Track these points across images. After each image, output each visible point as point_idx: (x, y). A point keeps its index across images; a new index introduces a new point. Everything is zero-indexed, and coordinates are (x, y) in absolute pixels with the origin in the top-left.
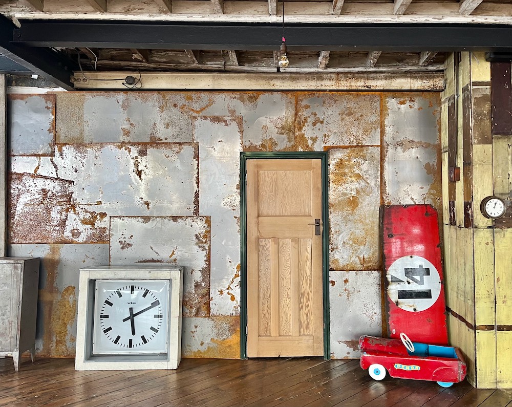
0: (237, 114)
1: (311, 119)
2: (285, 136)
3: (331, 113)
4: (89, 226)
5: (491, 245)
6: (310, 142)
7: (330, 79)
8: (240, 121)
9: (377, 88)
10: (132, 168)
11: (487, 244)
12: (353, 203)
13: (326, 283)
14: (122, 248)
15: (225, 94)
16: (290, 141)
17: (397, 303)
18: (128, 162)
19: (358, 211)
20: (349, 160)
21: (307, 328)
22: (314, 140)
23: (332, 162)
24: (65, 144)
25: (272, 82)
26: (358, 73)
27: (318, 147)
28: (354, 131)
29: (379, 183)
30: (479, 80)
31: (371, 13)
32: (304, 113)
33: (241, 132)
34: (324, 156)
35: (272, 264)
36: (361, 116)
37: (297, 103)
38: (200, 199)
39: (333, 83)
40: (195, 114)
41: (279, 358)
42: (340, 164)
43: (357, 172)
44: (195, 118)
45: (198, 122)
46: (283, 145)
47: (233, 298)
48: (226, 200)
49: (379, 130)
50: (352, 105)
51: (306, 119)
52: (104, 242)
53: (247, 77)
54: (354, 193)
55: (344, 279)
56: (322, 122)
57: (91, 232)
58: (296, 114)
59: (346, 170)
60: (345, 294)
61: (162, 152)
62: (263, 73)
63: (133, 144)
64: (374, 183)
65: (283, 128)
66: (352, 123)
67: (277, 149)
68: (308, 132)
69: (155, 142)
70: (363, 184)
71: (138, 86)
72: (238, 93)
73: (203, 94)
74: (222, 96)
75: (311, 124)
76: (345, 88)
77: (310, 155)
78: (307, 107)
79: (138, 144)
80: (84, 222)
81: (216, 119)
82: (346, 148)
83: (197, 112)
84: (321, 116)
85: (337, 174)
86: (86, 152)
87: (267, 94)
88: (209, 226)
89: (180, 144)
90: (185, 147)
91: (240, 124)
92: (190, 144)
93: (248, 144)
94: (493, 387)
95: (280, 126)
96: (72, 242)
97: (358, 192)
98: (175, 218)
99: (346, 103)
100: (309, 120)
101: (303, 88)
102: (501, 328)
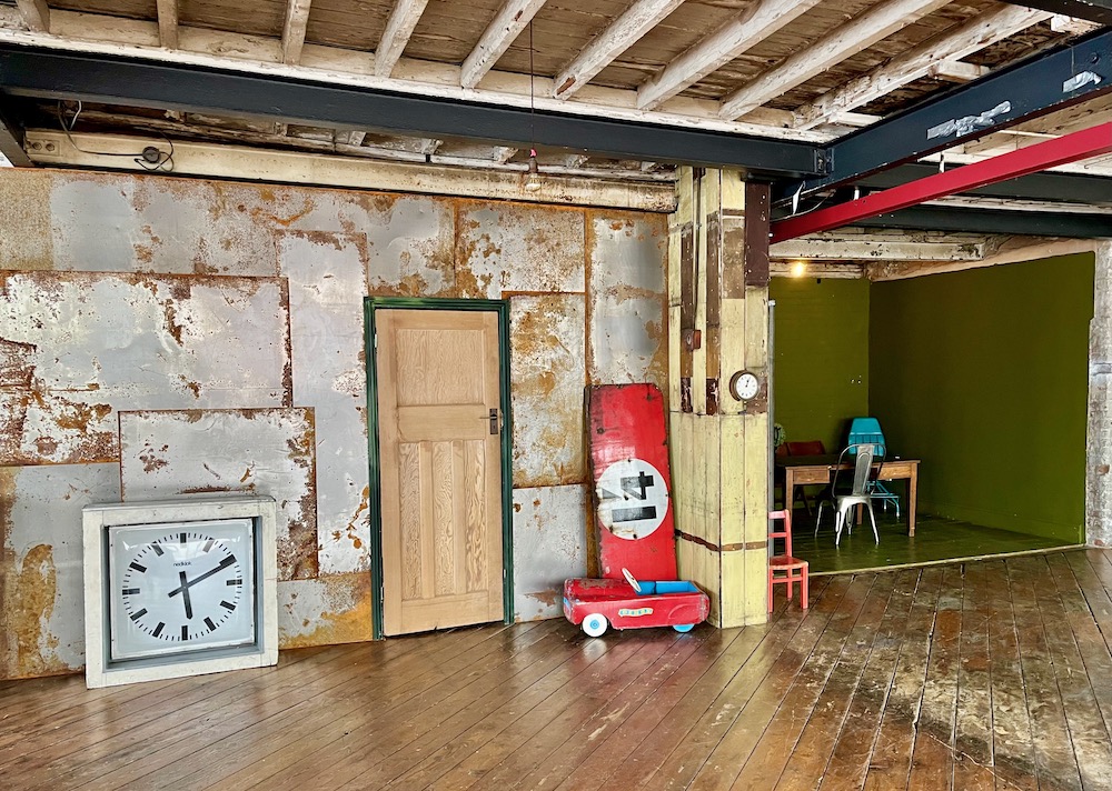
0: (357, 230)
1: (482, 246)
2: (439, 272)
3: (511, 237)
4: (76, 431)
5: (740, 436)
6: (480, 283)
7: (510, 181)
8: (362, 242)
9: (582, 202)
10: (162, 321)
11: (736, 435)
12: (547, 382)
13: (508, 507)
14: (147, 470)
15: (334, 191)
16: (448, 281)
17: (611, 529)
18: (152, 309)
19: (554, 396)
20: (540, 315)
21: (478, 579)
22: (487, 280)
23: (516, 317)
24: (12, 272)
25: (416, 179)
26: (553, 175)
27: (493, 293)
28: (546, 268)
29: (583, 351)
30: (731, 208)
31: (607, 103)
32: (471, 235)
33: (365, 261)
34: (502, 307)
35: (422, 483)
36: (558, 244)
37: (458, 217)
38: (293, 377)
39: (514, 187)
40: (279, 227)
41: (435, 632)
42: (528, 321)
43: (552, 333)
44: (280, 233)
45: (284, 242)
46: (437, 286)
47: (358, 544)
48: (341, 380)
49: (583, 268)
50: (543, 225)
51: (472, 244)
52: (108, 459)
53: (373, 166)
54: (548, 367)
55: (534, 500)
56: (498, 252)
57: (80, 441)
58: (457, 236)
59: (537, 331)
60: (535, 523)
61: (220, 294)
62: (402, 161)
63: (160, 277)
64: (576, 350)
65: (435, 258)
66: (545, 255)
67: (428, 292)
68: (477, 266)
69: (206, 275)
70: (561, 352)
71: (167, 166)
72: (357, 192)
73: (293, 191)
74: (328, 196)
75: (481, 254)
76: (534, 198)
77: (480, 304)
78: (474, 225)
79: (171, 277)
80: (63, 423)
81: (319, 237)
82: (536, 294)
83: (283, 222)
84: (496, 241)
85: (522, 337)
86: (59, 288)
87: (408, 198)
88: (312, 424)
89: (253, 279)
90: (263, 285)
91: (362, 248)
92: (273, 279)
93: (376, 283)
94: (741, 624)
95: (430, 254)
96: (39, 463)
97: (553, 363)
98: (248, 413)
99: (536, 222)
100: (478, 246)
101: (468, 193)
102: (749, 546)
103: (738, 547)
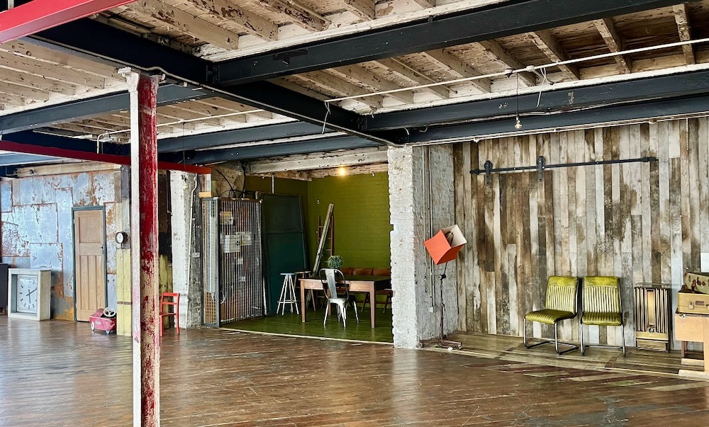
0: (71, 186)
1: (98, 187)
2: (89, 197)
3: (105, 183)
4: (24, 248)
6: (98, 200)
10: (35, 217)
13: (106, 281)
15: (66, 175)
16: (90, 200)
18: (34, 214)
22: (99, 199)
23: (107, 211)
24: (15, 206)
27: (101, 204)
32: (95, 184)
33: (72, 196)
34: (104, 208)
35: (86, 268)
37: (92, 178)
38: (59, 233)
40: (56, 187)
42: (110, 212)
44: (56, 189)
45: (57, 192)
46: (88, 202)
47: (71, 288)
48: (68, 234)
51: (96, 187)
52: (28, 256)
55: (112, 279)
56: (102, 188)
57: (24, 251)
58: (92, 184)
61: (45, 207)
63: (35, 205)
65: (88, 193)
67: (86, 204)
69: (43, 204)
71: (35, 174)
72: (71, 174)
73: (58, 176)
75: (98, 190)
77: (98, 208)
78: (96, 180)
79: (37, 204)
80: (22, 246)
81: (63, 189)
84: (101, 185)
85: (109, 218)
86: (22, 209)
87: (81, 174)
88: (62, 248)
89: (51, 204)
90: (53, 205)
91: (72, 191)
92: (55, 203)
93: (74, 203)
94: (123, 334)
95: (86, 191)
96: (19, 256)
98: (50, 244)
102: (125, 303)
103: (122, 303)
